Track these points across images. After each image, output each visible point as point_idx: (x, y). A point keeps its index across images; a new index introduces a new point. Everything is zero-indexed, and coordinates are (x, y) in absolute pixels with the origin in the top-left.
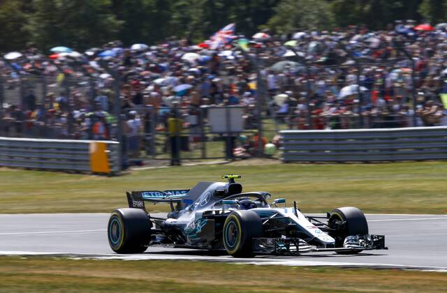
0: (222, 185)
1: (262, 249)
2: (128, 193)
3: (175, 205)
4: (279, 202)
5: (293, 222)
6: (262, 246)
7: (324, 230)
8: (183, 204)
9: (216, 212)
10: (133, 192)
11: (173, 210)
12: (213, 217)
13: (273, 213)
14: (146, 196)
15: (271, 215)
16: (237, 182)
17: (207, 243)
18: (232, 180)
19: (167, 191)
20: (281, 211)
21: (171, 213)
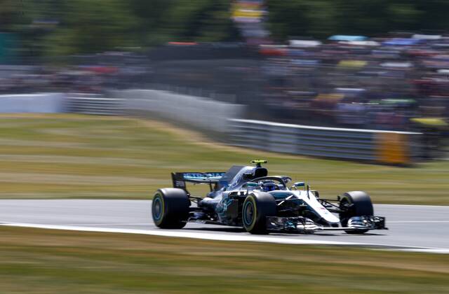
0: (250, 168)
1: (273, 226)
2: (172, 174)
3: (213, 185)
4: (299, 185)
5: (305, 203)
6: (273, 224)
7: (331, 211)
8: (219, 185)
9: (242, 193)
10: (177, 173)
11: (212, 190)
12: (238, 197)
13: (289, 194)
14: (188, 177)
15: (287, 197)
16: (263, 166)
17: (231, 220)
18: (259, 165)
19: (208, 173)
20: (296, 193)
21: (210, 193)
